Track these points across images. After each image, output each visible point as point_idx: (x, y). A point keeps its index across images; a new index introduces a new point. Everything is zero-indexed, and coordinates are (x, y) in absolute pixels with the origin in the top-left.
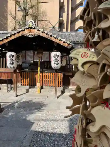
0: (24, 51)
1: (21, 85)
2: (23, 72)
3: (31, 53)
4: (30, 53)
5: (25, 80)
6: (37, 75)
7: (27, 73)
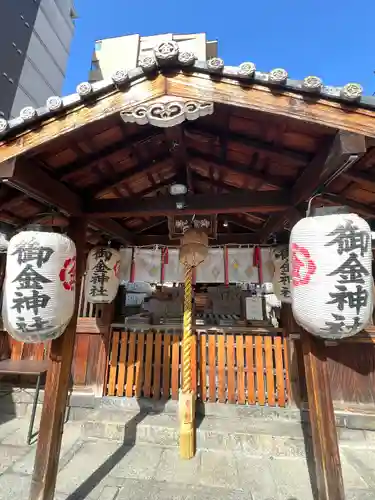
0: (129, 251)
1: (106, 392)
2: (116, 334)
3: (153, 256)
4: (149, 256)
5: (122, 366)
6: (175, 346)
7: (132, 335)
